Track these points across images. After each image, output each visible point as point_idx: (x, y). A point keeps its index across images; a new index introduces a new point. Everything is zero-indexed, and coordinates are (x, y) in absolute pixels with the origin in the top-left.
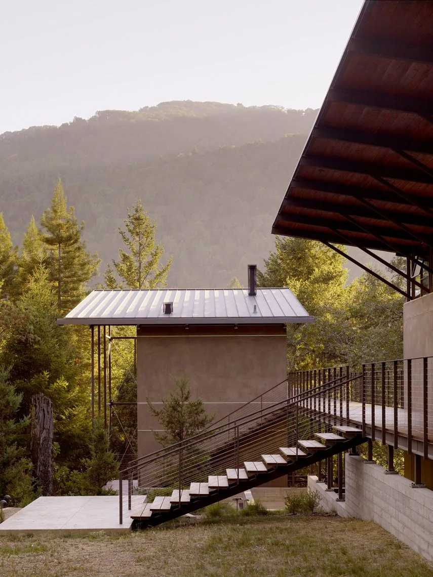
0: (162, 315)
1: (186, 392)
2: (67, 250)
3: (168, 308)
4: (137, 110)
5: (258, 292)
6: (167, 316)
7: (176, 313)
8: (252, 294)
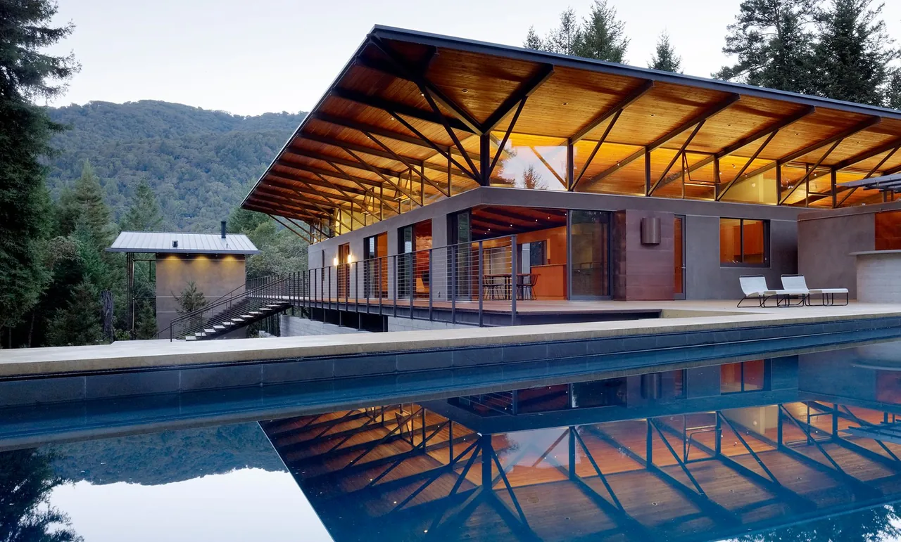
0: (171, 247)
1: (194, 287)
2: (93, 204)
3: (175, 244)
4: (122, 103)
5: (227, 236)
6: (175, 248)
7: (180, 247)
8: (224, 237)
